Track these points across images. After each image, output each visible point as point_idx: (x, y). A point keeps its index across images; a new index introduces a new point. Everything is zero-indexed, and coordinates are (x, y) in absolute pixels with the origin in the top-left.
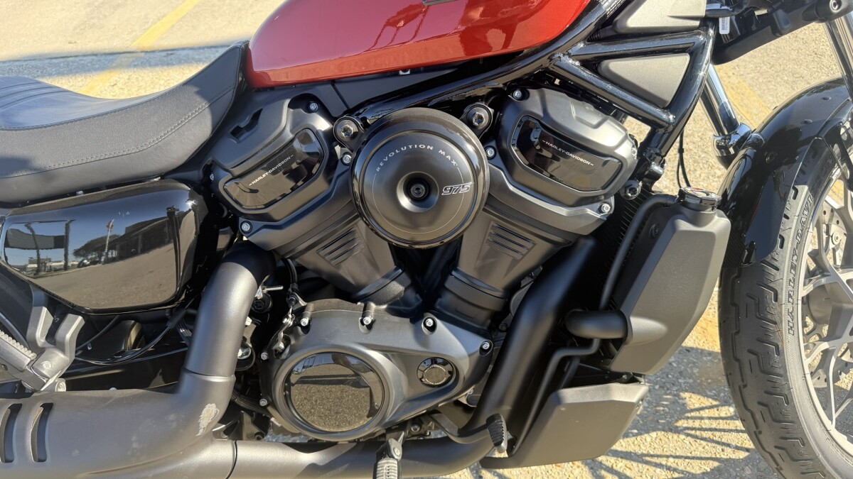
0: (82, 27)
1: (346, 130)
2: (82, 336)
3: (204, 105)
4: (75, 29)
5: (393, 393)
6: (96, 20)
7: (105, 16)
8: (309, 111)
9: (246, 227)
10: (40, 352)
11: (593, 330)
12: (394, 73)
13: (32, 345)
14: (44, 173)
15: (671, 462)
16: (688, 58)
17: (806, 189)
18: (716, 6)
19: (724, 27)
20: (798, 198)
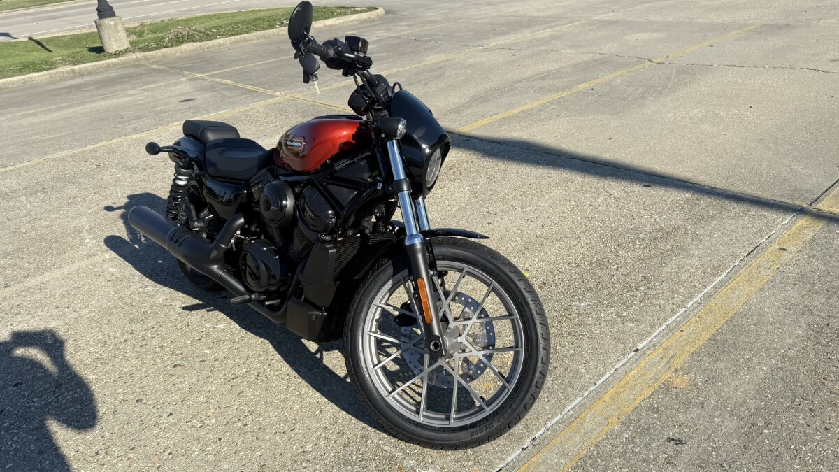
16: (356, 192)
17: (390, 262)
18: (379, 178)
19: (380, 187)
20: (385, 263)
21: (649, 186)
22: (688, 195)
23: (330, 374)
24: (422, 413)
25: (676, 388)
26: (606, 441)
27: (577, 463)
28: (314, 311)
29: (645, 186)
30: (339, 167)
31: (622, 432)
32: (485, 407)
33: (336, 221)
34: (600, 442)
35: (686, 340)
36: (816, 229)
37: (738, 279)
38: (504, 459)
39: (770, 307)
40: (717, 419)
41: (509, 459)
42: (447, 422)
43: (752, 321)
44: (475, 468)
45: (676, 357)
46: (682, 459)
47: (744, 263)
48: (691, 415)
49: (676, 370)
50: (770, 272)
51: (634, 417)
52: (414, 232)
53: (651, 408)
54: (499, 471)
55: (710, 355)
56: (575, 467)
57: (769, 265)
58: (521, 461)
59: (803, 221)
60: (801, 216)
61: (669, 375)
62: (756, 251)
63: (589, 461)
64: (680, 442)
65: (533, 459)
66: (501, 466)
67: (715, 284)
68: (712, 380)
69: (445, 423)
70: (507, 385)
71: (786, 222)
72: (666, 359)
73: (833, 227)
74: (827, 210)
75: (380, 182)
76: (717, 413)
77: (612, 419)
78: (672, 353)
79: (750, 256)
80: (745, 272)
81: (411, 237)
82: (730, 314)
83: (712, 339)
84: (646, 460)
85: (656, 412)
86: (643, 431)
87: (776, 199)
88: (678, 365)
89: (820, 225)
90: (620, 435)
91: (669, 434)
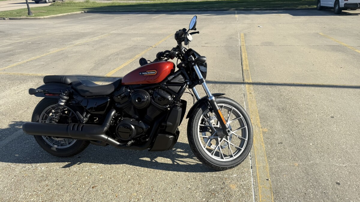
0: (92, 69)
1: (132, 91)
2: (90, 117)
3: (114, 86)
4: (90, 69)
5: (134, 133)
6: (96, 68)
7: (99, 67)
8: (128, 88)
9: (116, 104)
10: (84, 118)
11: (163, 124)
12: (139, 85)
13: (83, 116)
14: (91, 93)
15: (188, 163)
16: (181, 87)
17: (201, 109)
18: (187, 80)
19: (188, 83)
20: (199, 109)
22: (211, 84)
24: (224, 158)
25: (266, 132)
28: (171, 136)
30: (170, 79)
32: (241, 149)
34: (266, 150)
35: (255, 120)
36: (252, 87)
37: (249, 103)
38: (249, 164)
39: (263, 107)
40: (282, 135)
41: (251, 163)
42: (232, 158)
43: (263, 111)
44: (245, 169)
45: (258, 124)
46: (286, 146)
47: (246, 99)
48: (277, 136)
49: (261, 128)
50: (254, 99)
51: (266, 142)
52: (211, 95)
53: (267, 138)
54: (252, 167)
55: (264, 122)
56: (268, 158)
57: (252, 98)
58: (254, 162)
59: (247, 86)
60: (245, 84)
61: (261, 129)
62: (245, 95)
63: (269, 155)
64: (281, 143)
65: (256, 160)
66: (251, 165)
67: (245, 105)
68: (271, 127)
69: (232, 159)
70: (245, 139)
71: (243, 87)
72: (256, 126)
73: (255, 86)
74: (249, 82)
75: (188, 81)
76: (281, 134)
77: (262, 144)
78: (256, 124)
79: (245, 96)
80: (249, 101)
81: (211, 97)
82: (257, 111)
83: (260, 118)
84: (280, 150)
85: (269, 139)
86: (271, 144)
87: (234, 81)
88: (260, 126)
89: (252, 86)
90: (268, 147)
91: (277, 142)
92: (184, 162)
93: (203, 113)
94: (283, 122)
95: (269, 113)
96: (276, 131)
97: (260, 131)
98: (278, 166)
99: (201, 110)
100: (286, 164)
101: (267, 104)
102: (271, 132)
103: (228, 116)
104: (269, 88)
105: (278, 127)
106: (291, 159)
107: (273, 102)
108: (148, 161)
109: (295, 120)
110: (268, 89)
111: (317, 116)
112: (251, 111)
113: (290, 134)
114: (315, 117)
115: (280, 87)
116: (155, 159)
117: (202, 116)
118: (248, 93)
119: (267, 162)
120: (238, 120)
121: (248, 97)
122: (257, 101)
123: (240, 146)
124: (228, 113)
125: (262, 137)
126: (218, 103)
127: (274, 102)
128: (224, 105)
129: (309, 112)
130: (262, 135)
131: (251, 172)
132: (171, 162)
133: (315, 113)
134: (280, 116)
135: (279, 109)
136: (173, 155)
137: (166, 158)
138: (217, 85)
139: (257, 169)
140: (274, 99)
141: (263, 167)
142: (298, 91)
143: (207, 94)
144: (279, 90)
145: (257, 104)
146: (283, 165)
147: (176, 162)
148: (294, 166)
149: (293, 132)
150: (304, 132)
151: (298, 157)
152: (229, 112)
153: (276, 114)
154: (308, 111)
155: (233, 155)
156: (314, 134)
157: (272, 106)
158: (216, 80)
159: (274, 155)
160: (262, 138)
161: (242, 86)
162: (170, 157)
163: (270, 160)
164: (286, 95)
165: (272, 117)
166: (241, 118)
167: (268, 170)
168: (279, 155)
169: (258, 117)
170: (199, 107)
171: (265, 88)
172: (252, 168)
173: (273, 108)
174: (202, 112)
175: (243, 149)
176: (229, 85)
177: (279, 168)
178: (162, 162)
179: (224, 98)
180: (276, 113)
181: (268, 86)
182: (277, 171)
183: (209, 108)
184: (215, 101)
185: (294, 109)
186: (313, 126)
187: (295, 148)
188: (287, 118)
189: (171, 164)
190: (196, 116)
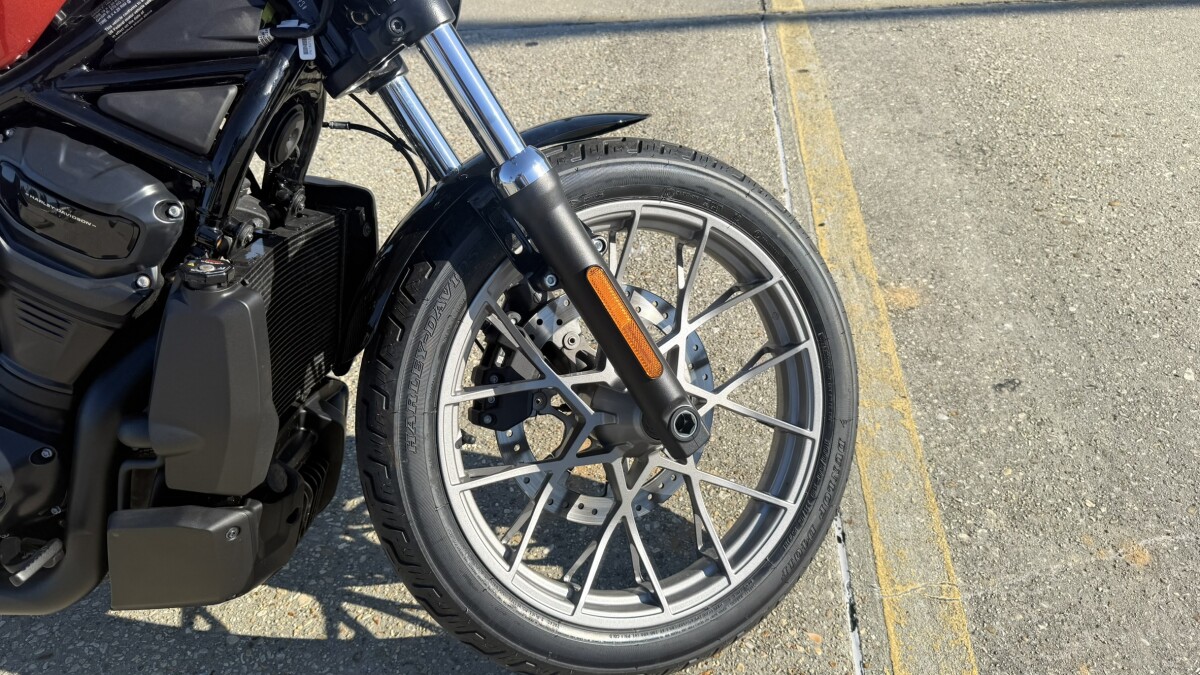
16: (233, 91)
17: (448, 266)
18: (293, 23)
19: (307, 50)
20: (433, 276)
21: (536, 44)
22: (604, 40)
23: (280, 650)
25: (912, 308)
26: (932, 444)
27: (940, 507)
28: (225, 516)
29: (528, 45)
30: (118, 23)
31: (932, 416)
32: (781, 502)
33: (189, 213)
34: (927, 450)
35: (840, 235)
36: (806, 35)
37: (800, 127)
38: (834, 584)
39: (877, 147)
40: (1008, 326)
41: (843, 576)
42: (723, 581)
43: (880, 173)
44: (812, 635)
45: (858, 264)
46: (1047, 410)
47: (781, 104)
48: (976, 339)
49: (881, 284)
50: (823, 103)
51: (918, 383)
52: (517, 147)
53: (922, 356)
54: (853, 610)
55: (893, 240)
56: (947, 518)
57: (811, 97)
58: (863, 566)
59: (783, 30)
60: (773, 25)
61: (880, 296)
62: (776, 84)
63: (953, 493)
64: (1012, 384)
65: (879, 548)
66: (846, 598)
67: (779, 143)
68: (937, 274)
69: (720, 588)
70: (806, 432)
71: (764, 37)
72: (852, 275)
73: (822, 27)
74: (790, 9)
75: (304, 33)
76: (997, 319)
77: (899, 405)
78: (845, 261)
79: (778, 93)
80: (798, 115)
81: (516, 163)
82: (848, 176)
83: (868, 218)
84: (1011, 438)
85: (935, 358)
86: (954, 397)
87: (718, 13)
88: (874, 276)
89: (805, 28)
90: (937, 422)
91: (987, 380)
92: (402, 616)
93: (469, 302)
94: (993, 230)
95: (911, 183)
96: (968, 296)
97: (875, 308)
98: (1024, 578)
99: (457, 279)
100: (1075, 560)
101: (892, 128)
102: (941, 307)
103: (682, 285)
104: (888, 34)
105: (974, 267)
106: (1098, 506)
107: (920, 112)
108: (161, 627)
109: (1059, 211)
110: (889, 39)
111: (1168, 174)
112: (815, 179)
113: (1051, 309)
114: (1161, 180)
115: (945, 24)
116: (215, 610)
117: (467, 322)
118: (791, 73)
119: (948, 554)
120: (756, 299)
121: (795, 96)
122: (839, 113)
123: (765, 487)
124: (680, 262)
125: (890, 348)
126: (580, 199)
127: (926, 112)
128: (638, 206)
129: (1119, 157)
130: (887, 333)
131: (856, 658)
132: (312, 627)
133: (1152, 156)
134: (971, 195)
135: (958, 152)
136: (341, 554)
137: (290, 588)
138: (636, 40)
139: (891, 628)
140: (923, 94)
141: (930, 601)
142: (1035, 41)
143: (483, 133)
144: (943, 42)
145: (841, 129)
146: (1055, 568)
147: (352, 623)
148: (1125, 570)
149: (1063, 298)
150: (1127, 292)
151: (1132, 490)
152: (689, 252)
153: (949, 181)
154: (1114, 146)
155: (726, 557)
156: (1185, 298)
157: (923, 137)
158: (630, 14)
159: (985, 485)
160: (894, 357)
161: (760, 33)
162: (318, 577)
163: (964, 536)
164: (979, 67)
165: (930, 202)
166: (771, 291)
167: (962, 621)
168: (1014, 486)
169: (855, 215)
170: (433, 254)
171: (874, 35)
172: (854, 623)
173: (928, 147)
174: (463, 296)
175: (791, 506)
176: (693, 36)
177: (1031, 600)
178: (257, 631)
179: (641, 146)
180: (944, 175)
181: (887, 25)
182: (1024, 631)
183: (519, 251)
184: (554, 197)
185: (1039, 144)
186: (1169, 245)
187: (1102, 414)
188: (1014, 206)
189: (317, 642)
190: (411, 338)
